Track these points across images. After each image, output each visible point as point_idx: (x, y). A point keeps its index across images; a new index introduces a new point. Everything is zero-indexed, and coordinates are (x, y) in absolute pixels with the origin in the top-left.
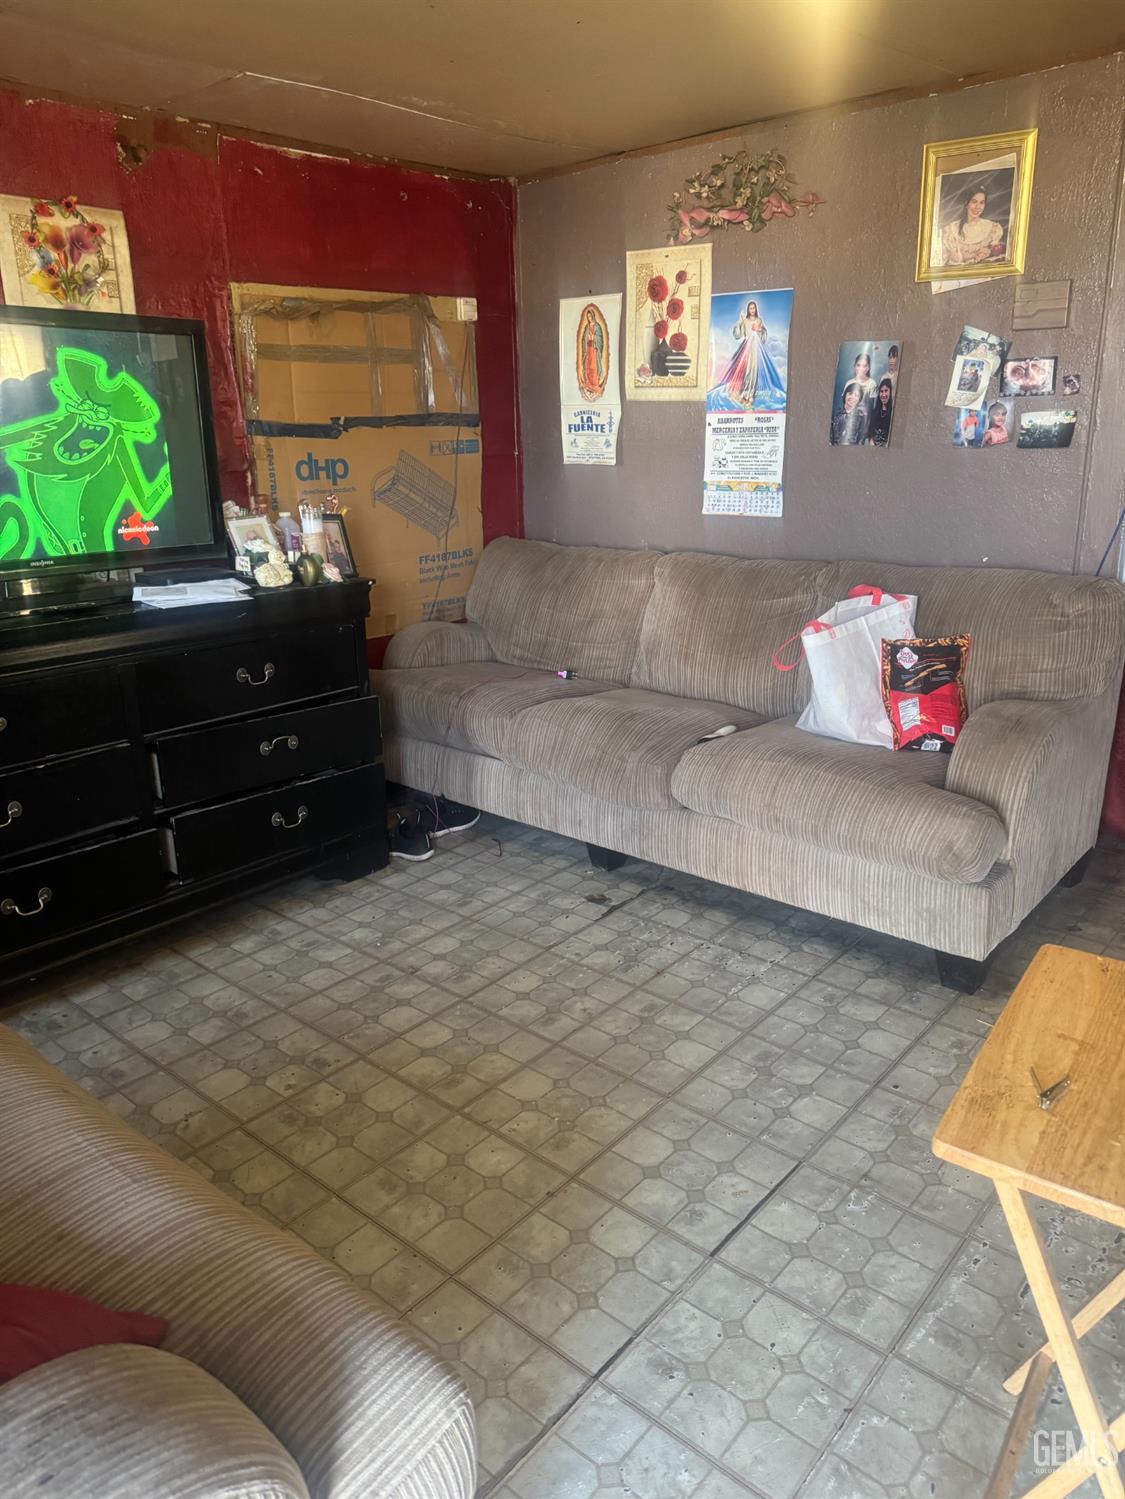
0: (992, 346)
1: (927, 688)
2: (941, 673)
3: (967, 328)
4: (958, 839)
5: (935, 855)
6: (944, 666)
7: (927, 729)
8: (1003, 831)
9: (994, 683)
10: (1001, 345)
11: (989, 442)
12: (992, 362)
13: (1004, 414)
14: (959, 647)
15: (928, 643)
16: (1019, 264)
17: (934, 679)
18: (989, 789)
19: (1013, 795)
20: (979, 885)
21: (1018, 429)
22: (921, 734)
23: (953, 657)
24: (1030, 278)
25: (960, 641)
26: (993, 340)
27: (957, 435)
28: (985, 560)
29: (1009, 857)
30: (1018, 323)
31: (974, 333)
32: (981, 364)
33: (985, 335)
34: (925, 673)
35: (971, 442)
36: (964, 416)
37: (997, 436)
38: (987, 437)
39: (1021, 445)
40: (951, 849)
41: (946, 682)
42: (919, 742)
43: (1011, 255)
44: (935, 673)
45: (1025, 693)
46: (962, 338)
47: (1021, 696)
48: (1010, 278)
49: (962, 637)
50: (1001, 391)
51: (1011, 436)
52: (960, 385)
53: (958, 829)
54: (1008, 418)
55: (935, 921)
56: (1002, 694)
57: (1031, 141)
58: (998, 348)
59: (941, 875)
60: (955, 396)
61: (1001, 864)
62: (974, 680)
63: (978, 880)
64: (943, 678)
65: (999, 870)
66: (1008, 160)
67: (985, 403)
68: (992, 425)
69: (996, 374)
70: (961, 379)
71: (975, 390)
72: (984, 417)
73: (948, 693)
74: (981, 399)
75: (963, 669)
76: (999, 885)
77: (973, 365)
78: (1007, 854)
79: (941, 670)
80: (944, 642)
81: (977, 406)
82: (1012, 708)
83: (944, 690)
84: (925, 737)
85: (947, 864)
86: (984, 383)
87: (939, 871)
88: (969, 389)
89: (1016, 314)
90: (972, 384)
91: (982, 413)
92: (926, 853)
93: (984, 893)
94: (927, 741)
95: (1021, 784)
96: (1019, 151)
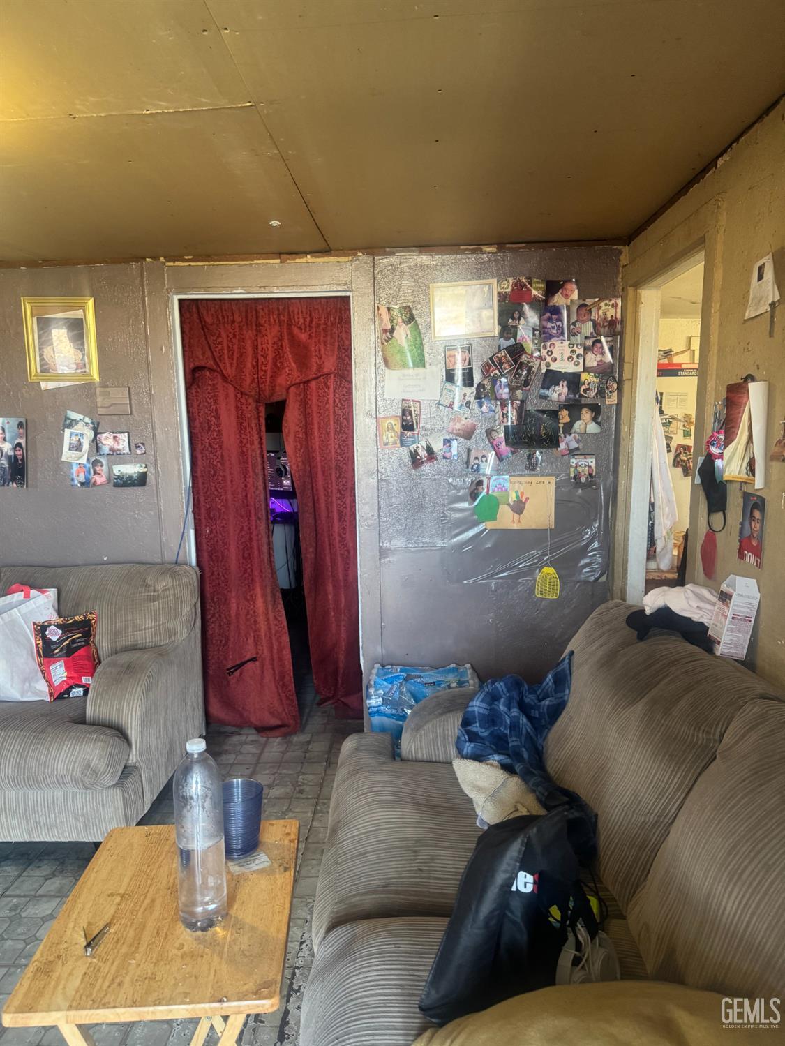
0: (87, 424)
1: (69, 652)
2: (78, 641)
3: (69, 412)
4: (93, 760)
5: (79, 774)
6: (80, 635)
7: (71, 682)
8: (126, 744)
9: (116, 642)
10: (93, 423)
11: (95, 484)
12: (89, 434)
13: (102, 466)
14: (90, 620)
15: (68, 620)
16: (96, 375)
17: (74, 646)
18: (114, 718)
19: (131, 719)
20: (114, 786)
21: (112, 475)
22: (68, 686)
23: (86, 628)
24: (104, 384)
25: (90, 616)
26: (87, 420)
27: (73, 480)
28: (105, 559)
29: (134, 761)
30: (101, 411)
31: (73, 415)
32: (82, 435)
33: (82, 417)
34: (67, 642)
35: (82, 484)
36: (75, 468)
37: (99, 480)
38: (93, 481)
39: (116, 485)
40: (89, 767)
41: (84, 646)
42: (68, 691)
43: (90, 369)
44: (74, 641)
45: (136, 645)
46: (67, 418)
47: (134, 648)
48: (91, 383)
49: (91, 613)
50: (97, 451)
51: (109, 480)
52: (70, 448)
53: (93, 752)
54: (105, 468)
55: (89, 821)
56: (122, 648)
57: (90, 304)
58: (91, 425)
59: (85, 787)
60: (67, 455)
61: (130, 767)
62: (103, 642)
63: (114, 783)
64: (79, 644)
65: (128, 771)
66: (78, 314)
67: (88, 460)
68: (95, 473)
69: (93, 441)
70: (70, 444)
71: (81, 451)
72: (89, 468)
73: (84, 654)
74: (85, 457)
75: (94, 636)
76: (129, 782)
77: (77, 435)
78: (133, 759)
79: (78, 638)
80: (79, 618)
81: (84, 461)
82: (124, 658)
83: (82, 652)
84: (71, 687)
85: (88, 778)
86: (86, 446)
87: (84, 785)
88: (77, 450)
89: (99, 405)
90: (78, 447)
91: (88, 465)
92: (72, 774)
93: (118, 792)
94: (74, 690)
95: (134, 709)
96: (84, 308)
